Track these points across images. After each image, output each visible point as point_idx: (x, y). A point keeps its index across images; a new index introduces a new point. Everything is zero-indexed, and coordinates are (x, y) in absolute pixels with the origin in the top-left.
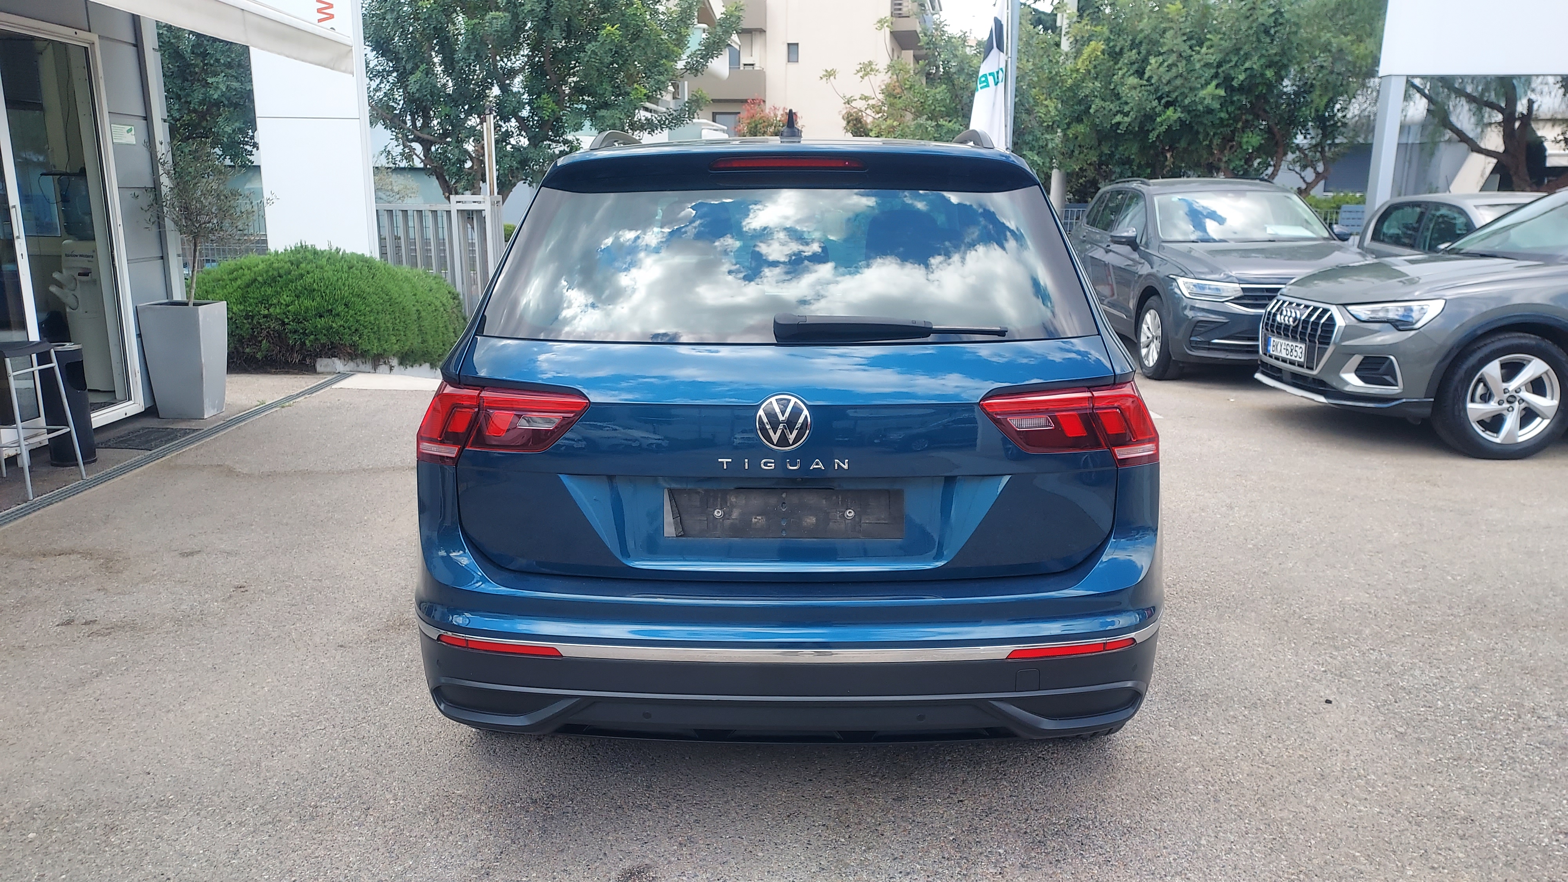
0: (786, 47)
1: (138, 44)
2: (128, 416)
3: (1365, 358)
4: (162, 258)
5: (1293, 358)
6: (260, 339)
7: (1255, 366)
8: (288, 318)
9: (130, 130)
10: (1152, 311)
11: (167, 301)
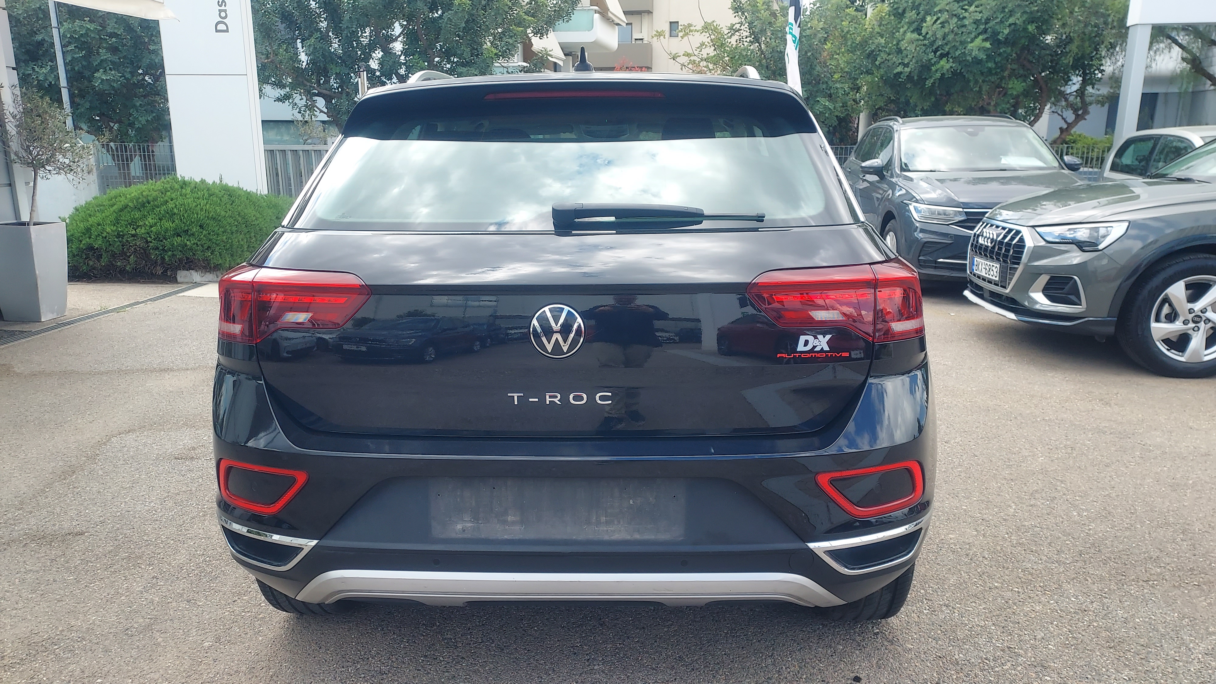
0: (669, 24)
3: (1052, 278)
5: (990, 277)
6: (128, 254)
7: (964, 284)
8: (151, 238)
10: (891, 233)
11: (15, 221)
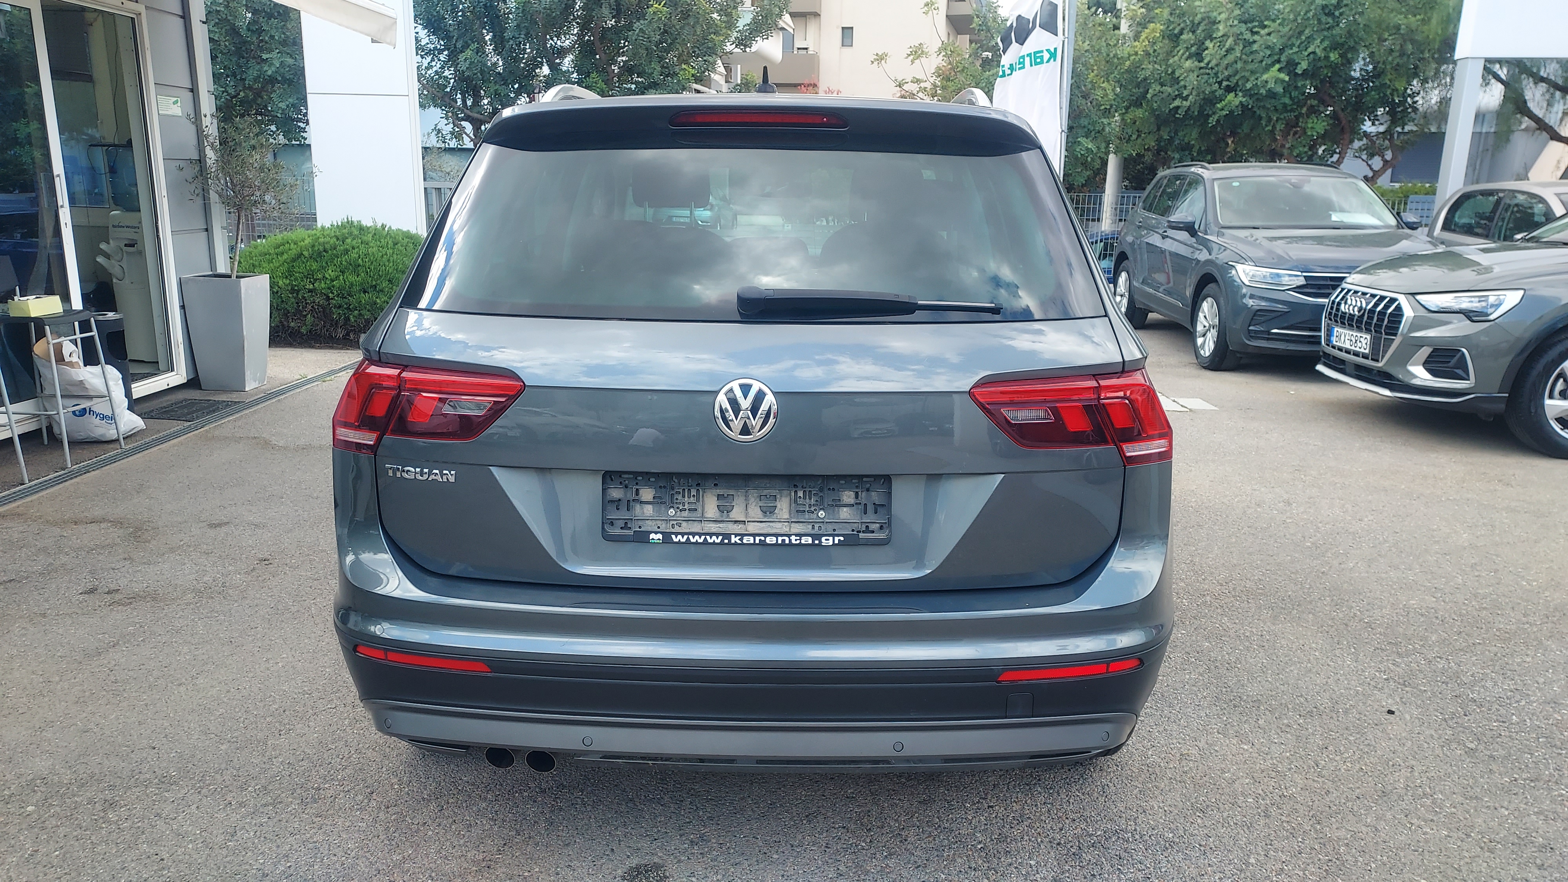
0: (840, 30)
1: (185, 16)
2: (170, 387)
3: (1435, 350)
4: (207, 230)
5: (1357, 349)
6: (305, 313)
7: (1316, 358)
8: (333, 293)
9: (177, 102)
10: (1210, 299)
11: (211, 273)
